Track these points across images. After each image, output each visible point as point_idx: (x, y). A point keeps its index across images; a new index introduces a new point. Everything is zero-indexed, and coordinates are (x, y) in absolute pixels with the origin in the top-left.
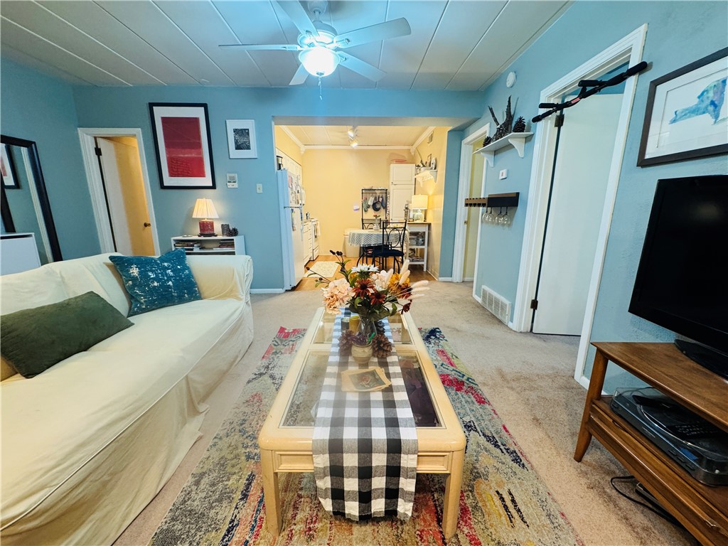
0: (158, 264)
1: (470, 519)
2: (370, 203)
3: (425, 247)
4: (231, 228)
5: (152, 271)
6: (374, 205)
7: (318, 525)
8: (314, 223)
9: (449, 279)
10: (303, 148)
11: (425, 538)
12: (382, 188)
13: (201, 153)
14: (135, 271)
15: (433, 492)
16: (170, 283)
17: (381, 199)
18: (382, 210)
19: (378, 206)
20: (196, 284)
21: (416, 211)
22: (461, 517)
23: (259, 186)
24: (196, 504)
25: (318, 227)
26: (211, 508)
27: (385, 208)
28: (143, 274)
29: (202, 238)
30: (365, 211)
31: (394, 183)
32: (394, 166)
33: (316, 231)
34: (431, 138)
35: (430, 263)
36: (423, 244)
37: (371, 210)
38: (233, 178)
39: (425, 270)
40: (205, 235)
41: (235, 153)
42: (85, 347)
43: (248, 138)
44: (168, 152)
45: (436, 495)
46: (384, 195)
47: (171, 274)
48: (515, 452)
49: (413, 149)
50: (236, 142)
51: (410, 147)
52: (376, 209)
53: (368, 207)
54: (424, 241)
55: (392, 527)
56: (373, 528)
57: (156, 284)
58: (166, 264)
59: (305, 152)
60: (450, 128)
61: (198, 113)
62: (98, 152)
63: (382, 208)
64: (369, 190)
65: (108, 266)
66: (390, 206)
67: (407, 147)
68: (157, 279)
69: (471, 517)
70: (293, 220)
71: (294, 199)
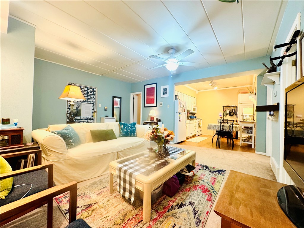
0: (128, 125)
1: (155, 222)
2: (228, 112)
3: (253, 135)
4: (159, 119)
5: (126, 127)
6: (230, 113)
7: (118, 197)
9: (264, 154)
10: (197, 92)
11: (137, 216)
12: (234, 105)
13: (154, 97)
14: (122, 126)
15: (153, 209)
16: (129, 131)
17: (233, 111)
19: (232, 114)
20: (136, 132)
21: (246, 116)
22: (153, 220)
23: (169, 105)
24: (103, 181)
25: (201, 122)
26: (105, 182)
28: (124, 127)
29: (151, 122)
30: (225, 116)
31: (240, 103)
32: (240, 95)
33: (199, 123)
35: (256, 144)
36: (252, 133)
37: (228, 116)
38: (161, 103)
39: (253, 147)
40: (151, 121)
41: (163, 96)
42: (105, 140)
43: (166, 91)
44: (147, 97)
45: (153, 211)
46: (236, 109)
47: (130, 128)
48: (201, 221)
49: (253, 86)
50: (163, 92)
51: (251, 86)
53: (227, 114)
54: (252, 131)
55: (133, 208)
56: (128, 205)
57: (126, 130)
58: (130, 126)
59: (198, 93)
60: (257, 75)
61: (155, 86)
62: (134, 98)
63: (234, 115)
64: (227, 106)
65: (118, 124)
67: (248, 86)
68: (126, 129)
69: (156, 222)
70: (180, 117)
71: (182, 110)
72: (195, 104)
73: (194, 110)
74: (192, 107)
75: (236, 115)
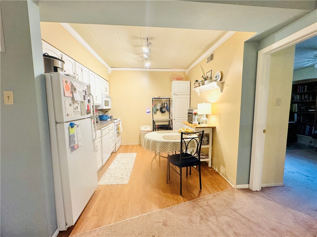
2: (158, 107)
3: (210, 146)
6: (161, 109)
8: (116, 124)
10: (110, 70)
12: (167, 97)
17: (166, 105)
18: (167, 113)
19: (164, 110)
25: (120, 126)
27: (169, 111)
30: (155, 113)
31: (175, 94)
32: (175, 83)
33: (118, 129)
34: (212, 57)
35: (215, 160)
36: (208, 144)
37: (159, 113)
39: (210, 165)
46: (168, 102)
49: (187, 71)
51: (186, 70)
52: (163, 112)
53: (157, 110)
54: (208, 141)
59: (111, 73)
63: (166, 111)
64: (157, 99)
66: (173, 109)
67: (183, 70)
70: (71, 137)
71: (79, 109)
72: (107, 93)
73: (107, 103)
74: (102, 98)
75: (168, 111)
